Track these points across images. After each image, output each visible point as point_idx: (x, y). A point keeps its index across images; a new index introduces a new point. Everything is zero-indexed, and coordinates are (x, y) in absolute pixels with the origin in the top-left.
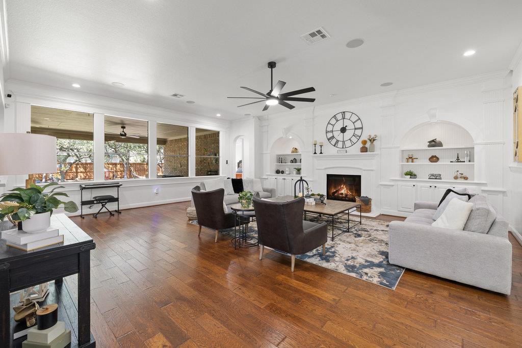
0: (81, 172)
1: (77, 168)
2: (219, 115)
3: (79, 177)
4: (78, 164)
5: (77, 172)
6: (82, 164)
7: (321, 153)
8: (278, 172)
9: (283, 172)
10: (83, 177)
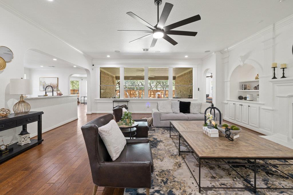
0: (152, 94)
1: (151, 93)
2: (186, 56)
3: (152, 97)
4: (151, 91)
5: (151, 94)
6: (153, 91)
7: (283, 77)
8: (240, 98)
9: (245, 98)
10: (153, 96)
